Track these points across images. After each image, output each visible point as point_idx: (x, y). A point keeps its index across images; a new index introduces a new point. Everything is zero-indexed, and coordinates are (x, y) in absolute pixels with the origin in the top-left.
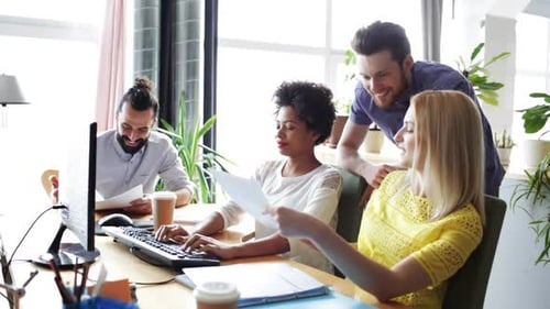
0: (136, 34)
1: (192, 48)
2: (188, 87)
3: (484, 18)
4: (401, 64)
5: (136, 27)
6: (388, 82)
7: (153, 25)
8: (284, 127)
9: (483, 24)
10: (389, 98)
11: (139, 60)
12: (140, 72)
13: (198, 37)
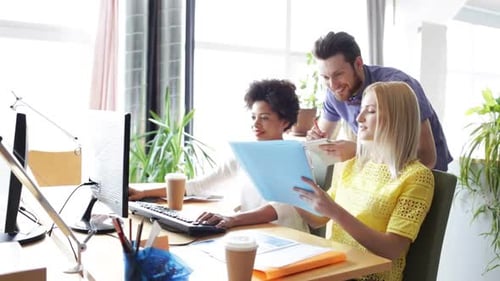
0: (127, 37)
1: (174, 50)
2: (171, 83)
3: (420, 25)
4: (352, 64)
5: (127, 31)
6: (342, 80)
7: (142, 30)
8: (260, 118)
9: (420, 29)
10: (346, 93)
11: (130, 61)
12: (130, 70)
13: (179, 41)
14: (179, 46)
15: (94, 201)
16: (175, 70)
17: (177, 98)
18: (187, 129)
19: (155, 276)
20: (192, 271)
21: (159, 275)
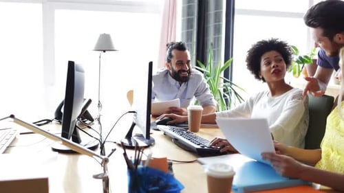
0: (183, 8)
1: (217, 16)
2: (215, 40)
5: (183, 4)
7: (193, 2)
11: (185, 24)
12: (185, 31)
13: (221, 8)
14: (222, 12)
15: (134, 125)
16: (218, 30)
17: (219, 51)
18: (226, 75)
19: (150, 189)
20: (183, 187)
21: (154, 188)
